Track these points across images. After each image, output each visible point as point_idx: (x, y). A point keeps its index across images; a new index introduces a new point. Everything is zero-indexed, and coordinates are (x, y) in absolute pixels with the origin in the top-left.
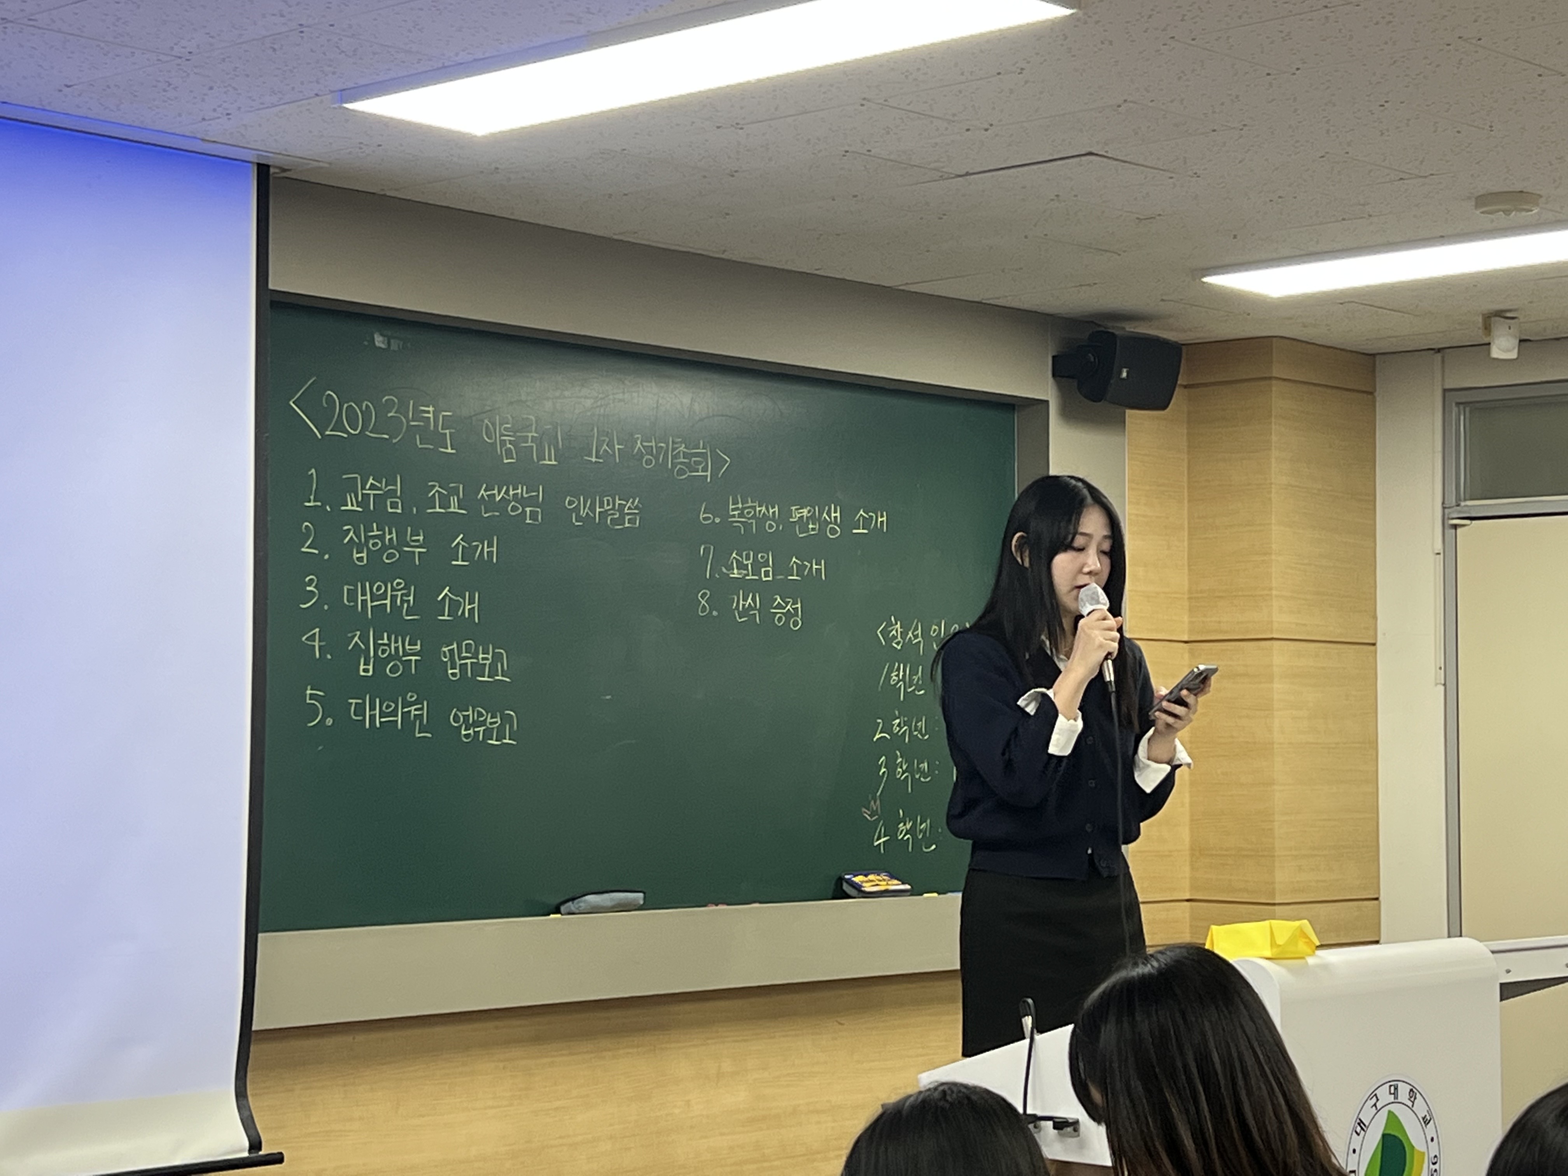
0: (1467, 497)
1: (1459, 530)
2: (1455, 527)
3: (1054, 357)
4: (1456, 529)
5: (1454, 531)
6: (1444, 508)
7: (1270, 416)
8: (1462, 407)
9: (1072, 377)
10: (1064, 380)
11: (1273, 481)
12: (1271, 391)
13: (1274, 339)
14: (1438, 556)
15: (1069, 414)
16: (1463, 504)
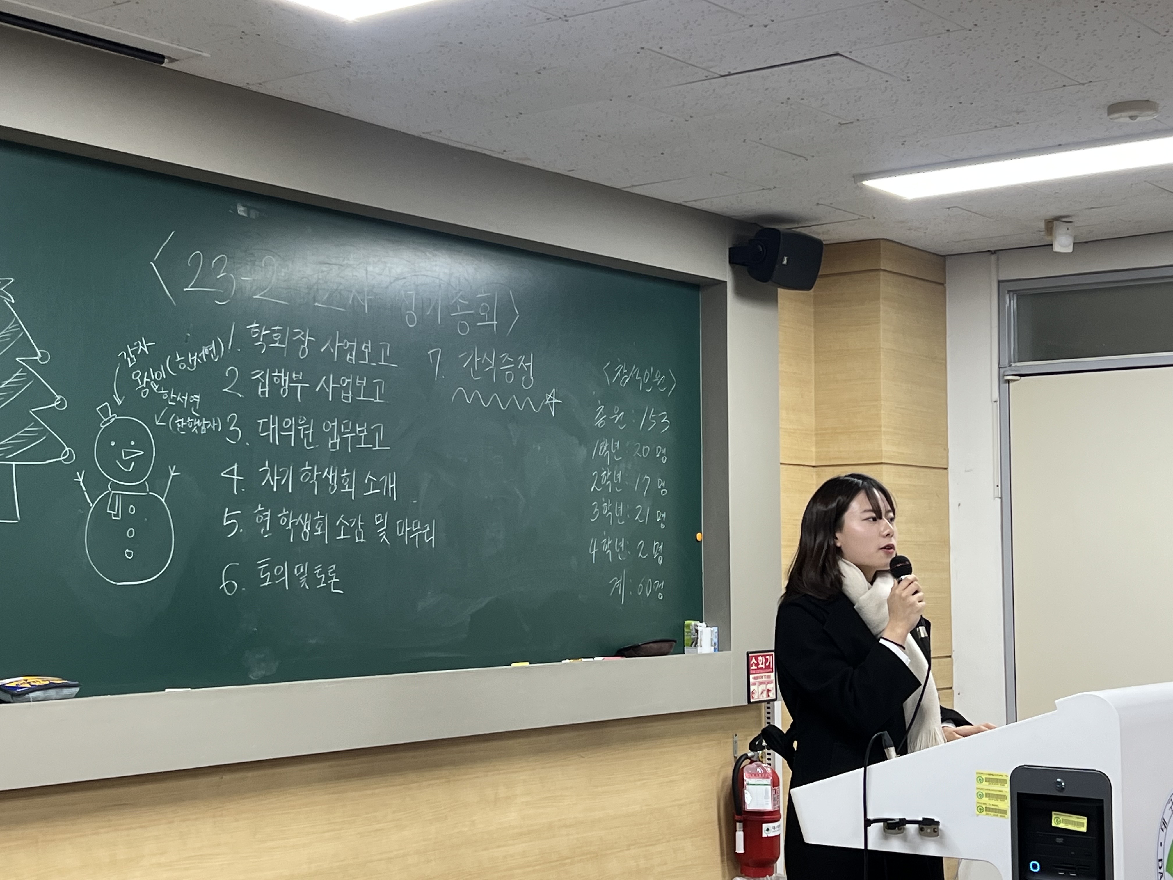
0: (1017, 360)
1: (1010, 384)
2: (1008, 381)
3: (730, 249)
4: (1009, 383)
5: (1007, 384)
6: (999, 368)
7: (878, 299)
8: (1011, 294)
9: (743, 264)
10: (737, 266)
11: (882, 346)
12: (879, 279)
13: (881, 241)
14: (995, 403)
15: (741, 292)
16: (1013, 365)
